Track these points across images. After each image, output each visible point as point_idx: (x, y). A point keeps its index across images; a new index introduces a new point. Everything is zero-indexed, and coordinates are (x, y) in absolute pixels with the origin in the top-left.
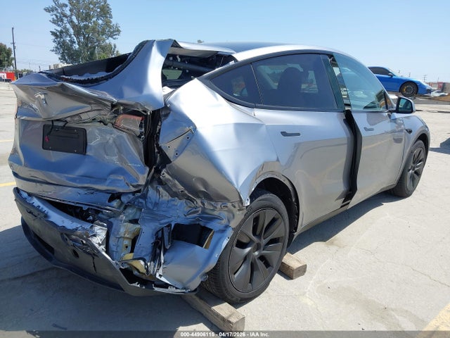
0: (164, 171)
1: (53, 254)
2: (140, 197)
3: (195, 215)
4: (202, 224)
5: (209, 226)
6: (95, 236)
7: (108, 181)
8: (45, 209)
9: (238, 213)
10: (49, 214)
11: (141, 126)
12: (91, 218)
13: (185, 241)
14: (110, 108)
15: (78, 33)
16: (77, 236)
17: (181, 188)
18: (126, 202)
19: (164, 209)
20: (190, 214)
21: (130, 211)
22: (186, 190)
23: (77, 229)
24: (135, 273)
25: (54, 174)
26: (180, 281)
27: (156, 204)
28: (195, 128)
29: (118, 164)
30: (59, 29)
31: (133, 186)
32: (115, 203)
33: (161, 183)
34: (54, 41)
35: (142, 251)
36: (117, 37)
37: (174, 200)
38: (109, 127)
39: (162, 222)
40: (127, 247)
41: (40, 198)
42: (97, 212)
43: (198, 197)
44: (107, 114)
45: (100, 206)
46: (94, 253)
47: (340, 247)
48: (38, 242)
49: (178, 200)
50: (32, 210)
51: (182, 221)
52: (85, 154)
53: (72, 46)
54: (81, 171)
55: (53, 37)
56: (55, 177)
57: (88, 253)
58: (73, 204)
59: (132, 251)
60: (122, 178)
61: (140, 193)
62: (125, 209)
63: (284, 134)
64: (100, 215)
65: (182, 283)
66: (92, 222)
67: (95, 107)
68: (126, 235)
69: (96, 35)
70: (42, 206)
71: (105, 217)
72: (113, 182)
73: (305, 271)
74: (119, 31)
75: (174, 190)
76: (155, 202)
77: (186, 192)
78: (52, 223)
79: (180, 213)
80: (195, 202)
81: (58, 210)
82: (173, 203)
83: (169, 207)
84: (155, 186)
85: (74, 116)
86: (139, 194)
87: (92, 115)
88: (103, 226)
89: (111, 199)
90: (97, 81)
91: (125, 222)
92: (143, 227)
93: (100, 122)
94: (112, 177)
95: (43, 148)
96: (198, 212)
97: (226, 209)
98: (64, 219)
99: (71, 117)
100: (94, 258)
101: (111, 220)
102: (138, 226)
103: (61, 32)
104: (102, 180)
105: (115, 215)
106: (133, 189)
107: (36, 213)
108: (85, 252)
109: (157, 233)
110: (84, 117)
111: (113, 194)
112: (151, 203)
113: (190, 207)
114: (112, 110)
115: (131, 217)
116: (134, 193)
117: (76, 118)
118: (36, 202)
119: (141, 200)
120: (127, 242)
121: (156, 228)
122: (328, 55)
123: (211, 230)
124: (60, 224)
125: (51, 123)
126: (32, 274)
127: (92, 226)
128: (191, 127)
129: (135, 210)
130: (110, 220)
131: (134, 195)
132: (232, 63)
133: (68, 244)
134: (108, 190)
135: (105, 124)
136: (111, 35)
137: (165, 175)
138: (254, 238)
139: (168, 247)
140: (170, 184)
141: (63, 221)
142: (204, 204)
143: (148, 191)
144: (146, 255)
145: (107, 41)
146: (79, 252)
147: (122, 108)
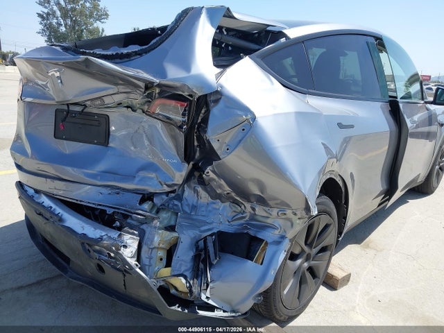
0: (209, 169)
1: (69, 264)
2: (174, 198)
3: (242, 221)
4: (252, 233)
5: (260, 236)
6: (125, 247)
7: (137, 179)
8: (58, 210)
9: (298, 221)
10: (63, 217)
11: (184, 115)
12: (118, 224)
13: (232, 254)
14: (143, 90)
15: (64, 16)
16: (103, 247)
17: (228, 189)
18: (159, 205)
19: (204, 213)
20: (235, 220)
21: (164, 215)
22: (235, 192)
23: (101, 238)
24: (173, 291)
25: (69, 169)
26: (229, 303)
27: (194, 207)
28: (254, 118)
29: (150, 158)
30: (46, 10)
31: (168, 186)
32: (146, 206)
33: (202, 182)
34: (41, 23)
35: (181, 264)
36: (105, 20)
37: (214, 203)
38: (138, 114)
39: (203, 228)
40: (161, 259)
41: (51, 196)
42: (126, 217)
43: (249, 201)
44: (137, 98)
45: (129, 210)
46: (126, 270)
47: (378, 251)
48: (48, 247)
49: (220, 203)
50: (42, 211)
51: (225, 228)
52: (107, 146)
53: (58, 28)
54: (101, 167)
55: (40, 19)
56: (71, 172)
57: (118, 270)
58: (94, 206)
59: (168, 264)
60: (153, 175)
61: (175, 194)
62: (157, 212)
63: (341, 126)
64: (129, 221)
65: (230, 304)
66: (120, 229)
67: (121, 89)
68: (161, 245)
70: (54, 206)
71: (135, 223)
72: (143, 180)
73: (348, 281)
74: (107, 15)
75: (219, 191)
76: (193, 205)
77: (233, 194)
78: (69, 229)
79: (222, 218)
80: (243, 207)
81: (75, 213)
82: (214, 206)
83: (210, 211)
84: (193, 185)
85: (97, 99)
86: (173, 195)
87: (118, 98)
88: (133, 234)
89: (142, 201)
90: (128, 56)
91: (160, 229)
92: (180, 236)
93: (128, 107)
94: (142, 174)
95: (55, 137)
96: (244, 217)
97: (284, 217)
98: (84, 224)
99: (92, 100)
100: (125, 275)
101: (144, 227)
102: (175, 234)
103: (48, 14)
104: (130, 177)
105: (147, 220)
106: (167, 189)
107: (48, 215)
108: (113, 267)
109: (197, 242)
110: (107, 100)
111: (144, 195)
112: (188, 205)
113: (235, 211)
114: (145, 93)
115: (166, 223)
116: (167, 194)
117: (98, 102)
118: (47, 202)
119: (176, 202)
120: (162, 254)
121: (195, 237)
122: (374, 37)
123: (262, 241)
124: (80, 231)
125: (66, 107)
126: (39, 283)
127: (120, 235)
128: (249, 116)
129: (170, 213)
130: (142, 227)
131: (167, 196)
132: (283, 40)
133: (91, 257)
134: (138, 190)
135: (134, 111)
136: (99, 19)
137: (209, 173)
138: (306, 248)
139: (215, 262)
140: (213, 184)
141: (83, 227)
142: (254, 209)
143: (183, 191)
144: (186, 270)
145: (95, 25)
146: (106, 267)
147: (157, 90)
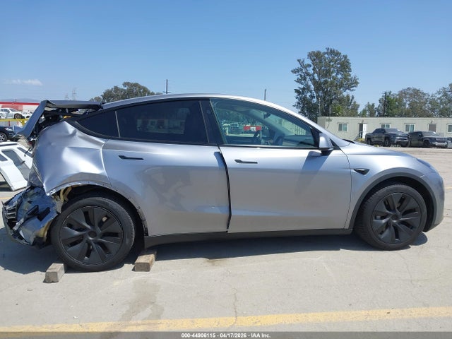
15: (317, 89)
30: (302, 86)
34: (297, 98)
36: (354, 88)
53: (311, 100)
55: (296, 94)
69: (334, 88)
73: (148, 269)
74: (357, 83)
103: (304, 89)
136: (349, 88)
138: (89, 226)
145: (345, 94)
